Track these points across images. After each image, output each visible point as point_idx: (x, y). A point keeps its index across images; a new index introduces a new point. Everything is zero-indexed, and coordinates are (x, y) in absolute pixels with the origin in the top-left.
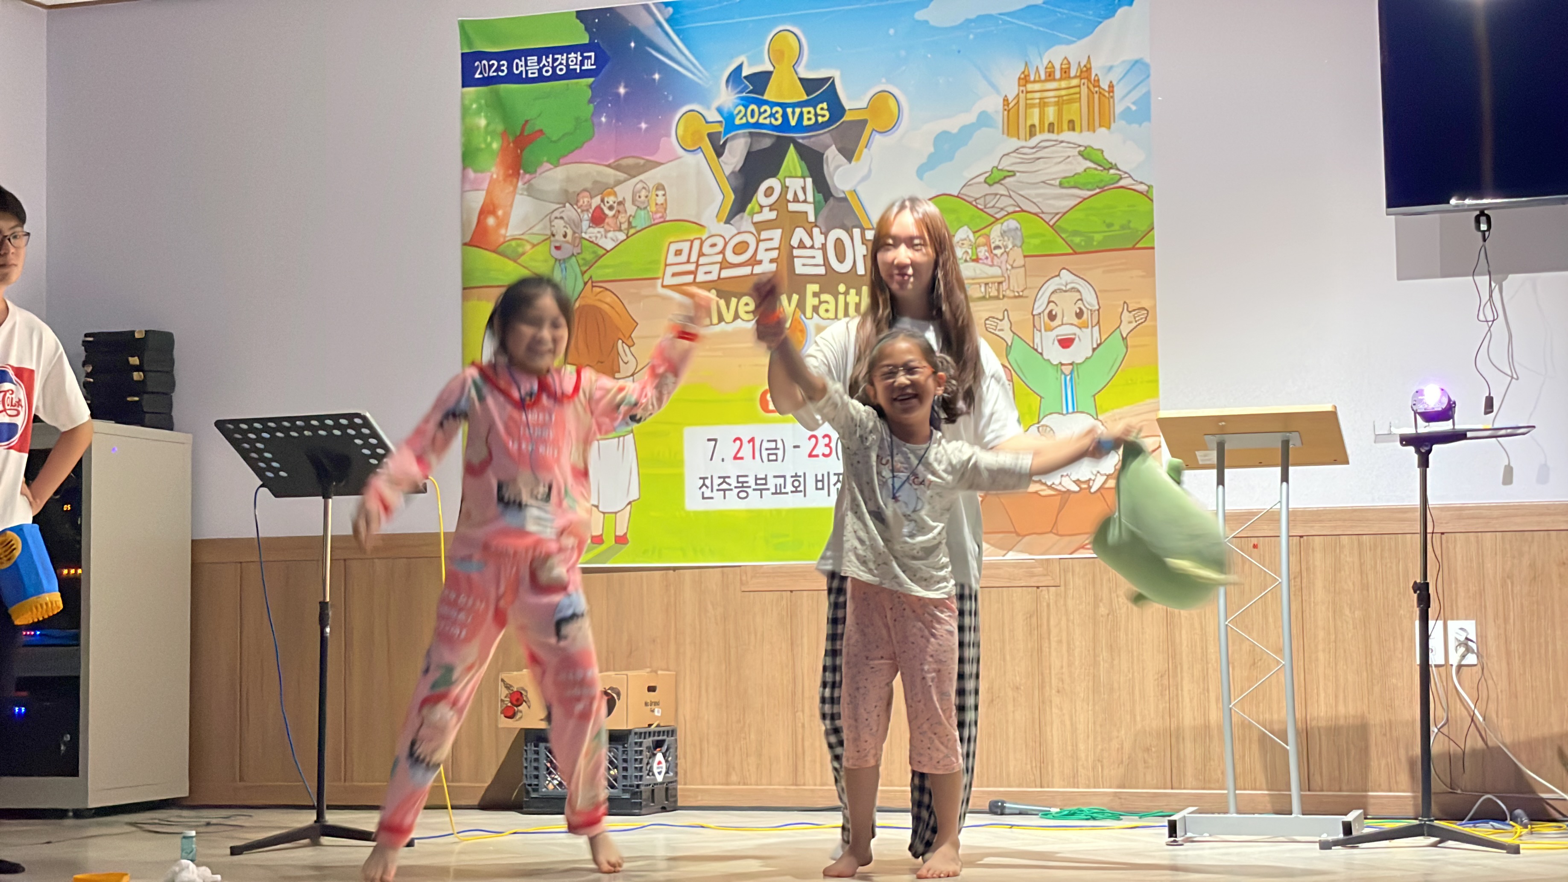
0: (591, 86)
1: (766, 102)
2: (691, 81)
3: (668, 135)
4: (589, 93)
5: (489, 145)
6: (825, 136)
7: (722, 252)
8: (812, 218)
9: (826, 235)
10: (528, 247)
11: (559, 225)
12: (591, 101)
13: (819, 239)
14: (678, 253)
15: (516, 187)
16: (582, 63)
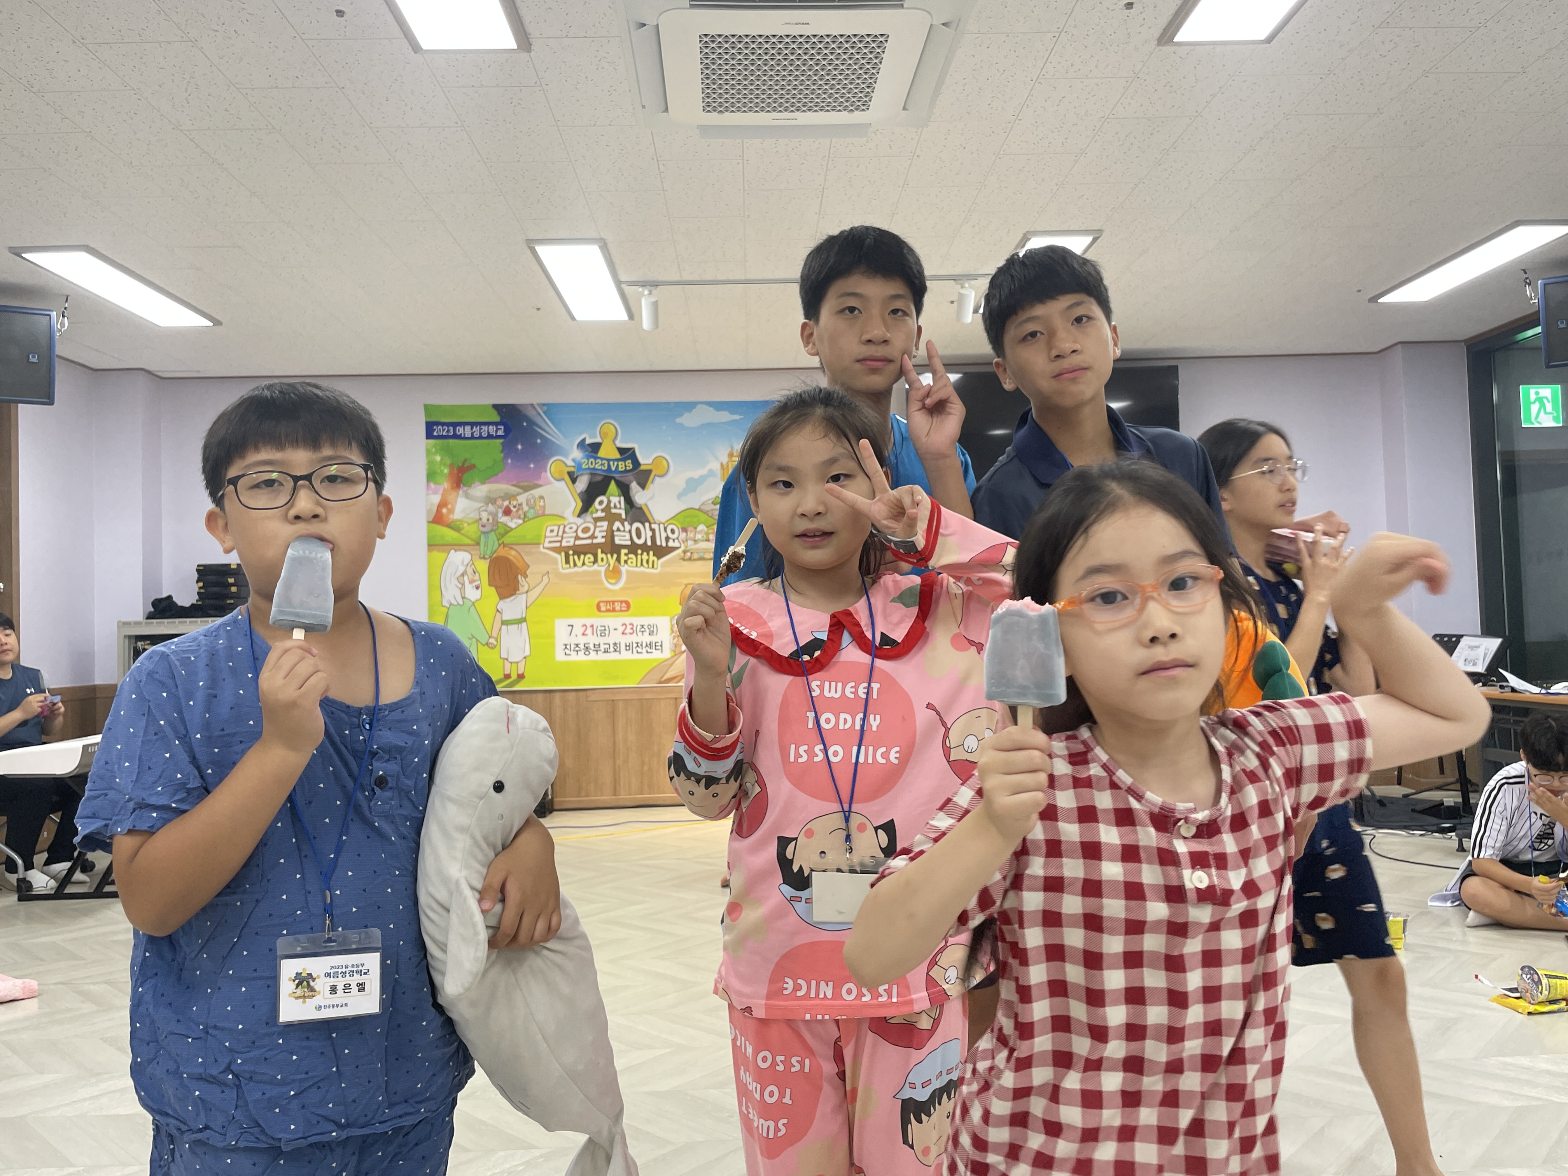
0: (502, 443)
1: (599, 458)
2: (558, 445)
3: (546, 471)
4: (501, 448)
5: (442, 471)
6: (630, 476)
7: (576, 531)
8: (624, 516)
9: (631, 525)
10: (466, 525)
11: (485, 516)
12: (502, 451)
13: (627, 527)
14: (552, 531)
15: (458, 493)
16: (497, 431)
